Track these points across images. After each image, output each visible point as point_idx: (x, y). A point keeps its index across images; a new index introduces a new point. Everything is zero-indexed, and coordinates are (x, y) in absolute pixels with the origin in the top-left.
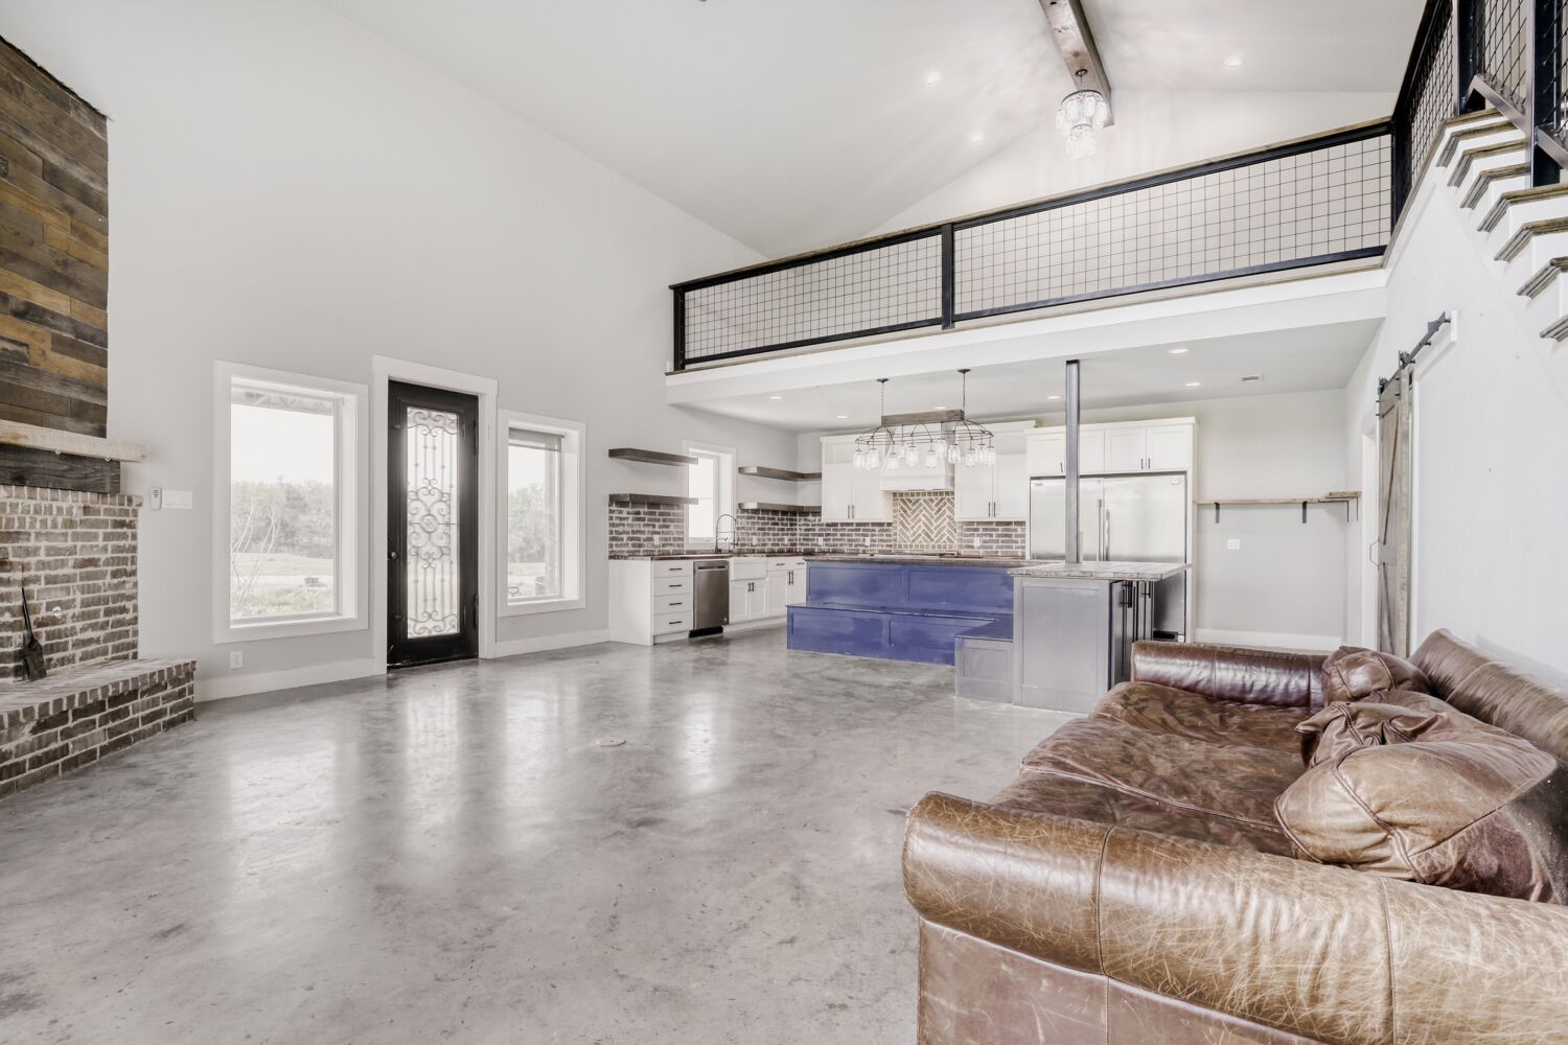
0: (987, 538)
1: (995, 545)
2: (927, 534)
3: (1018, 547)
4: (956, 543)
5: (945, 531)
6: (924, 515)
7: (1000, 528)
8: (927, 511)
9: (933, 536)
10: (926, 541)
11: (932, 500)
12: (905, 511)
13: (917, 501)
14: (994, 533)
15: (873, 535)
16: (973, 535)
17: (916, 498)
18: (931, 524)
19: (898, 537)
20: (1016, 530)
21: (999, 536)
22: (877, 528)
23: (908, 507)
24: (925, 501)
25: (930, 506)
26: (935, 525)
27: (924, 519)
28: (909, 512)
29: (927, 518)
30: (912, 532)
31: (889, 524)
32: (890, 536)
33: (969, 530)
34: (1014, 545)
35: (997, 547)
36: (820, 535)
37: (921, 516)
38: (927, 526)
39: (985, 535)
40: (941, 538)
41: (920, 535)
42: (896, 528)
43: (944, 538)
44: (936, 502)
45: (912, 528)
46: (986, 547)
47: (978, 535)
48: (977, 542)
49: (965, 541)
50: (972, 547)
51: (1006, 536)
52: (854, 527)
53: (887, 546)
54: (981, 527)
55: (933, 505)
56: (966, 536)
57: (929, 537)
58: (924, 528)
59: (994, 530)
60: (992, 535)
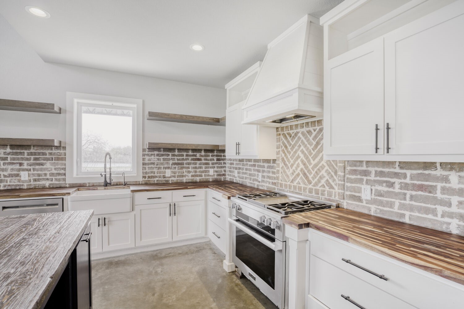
0: (383, 188)
1: (397, 202)
2: (305, 174)
3: (451, 215)
4: (337, 190)
5: (323, 172)
6: (303, 152)
7: (409, 173)
8: (305, 146)
9: (310, 177)
10: (305, 184)
11: (309, 132)
12: (286, 147)
13: (296, 134)
14: (397, 181)
15: (263, 171)
16: (361, 181)
17: (295, 131)
18: (309, 161)
19: (280, 175)
20: (446, 179)
21: (405, 186)
22: (266, 165)
23: (288, 142)
24: (303, 133)
25: (308, 140)
26: (313, 163)
27: (302, 156)
28: (289, 148)
29: (305, 155)
30: (291, 171)
31: (274, 161)
32: (273, 173)
33: (354, 172)
34: (440, 209)
35: (402, 206)
36: (236, 168)
37: (299, 152)
38: (304, 164)
39: (380, 183)
40: (319, 181)
41: (298, 175)
42: (278, 165)
43: (323, 182)
44: (314, 133)
45: (292, 166)
46: (381, 203)
47: (368, 182)
48: (366, 193)
49: (349, 189)
50: (359, 199)
51: (421, 188)
52: (252, 163)
53: (273, 183)
54: (373, 170)
55: (311, 138)
56: (350, 180)
57: (307, 177)
58: (302, 166)
59: (396, 175)
60: (392, 185)
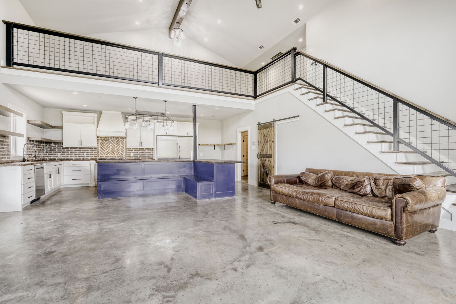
0: (136, 153)
1: (138, 156)
2: (112, 152)
3: (146, 156)
4: (124, 155)
5: (120, 151)
6: (111, 145)
7: (140, 150)
8: (113, 144)
9: (115, 153)
10: (113, 155)
11: (114, 140)
12: (103, 144)
13: (108, 140)
14: (138, 152)
15: (87, 152)
16: (131, 152)
17: (108, 139)
18: (114, 148)
19: (100, 153)
20: (146, 151)
21: (140, 153)
22: (90, 150)
23: (104, 142)
24: (111, 140)
25: (114, 142)
26: (116, 149)
27: (111, 147)
28: (105, 144)
29: (112, 146)
30: (106, 151)
31: (95, 148)
32: (96, 153)
33: (129, 151)
34: (145, 155)
35: (139, 156)
36: (58, 152)
37: (110, 146)
38: (112, 149)
39: (135, 152)
40: (118, 153)
41: (109, 152)
42: (99, 150)
43: (120, 154)
44: (116, 141)
45: (106, 150)
46: (135, 156)
47: (132, 152)
48: (132, 155)
49: (127, 154)
50: (131, 156)
51: (142, 152)
52: (78, 149)
53: (95, 156)
54: (133, 150)
55: (115, 142)
56: (128, 152)
57: (113, 153)
58: (111, 150)
59: (138, 151)
60: (137, 152)
